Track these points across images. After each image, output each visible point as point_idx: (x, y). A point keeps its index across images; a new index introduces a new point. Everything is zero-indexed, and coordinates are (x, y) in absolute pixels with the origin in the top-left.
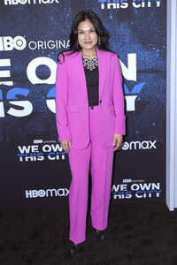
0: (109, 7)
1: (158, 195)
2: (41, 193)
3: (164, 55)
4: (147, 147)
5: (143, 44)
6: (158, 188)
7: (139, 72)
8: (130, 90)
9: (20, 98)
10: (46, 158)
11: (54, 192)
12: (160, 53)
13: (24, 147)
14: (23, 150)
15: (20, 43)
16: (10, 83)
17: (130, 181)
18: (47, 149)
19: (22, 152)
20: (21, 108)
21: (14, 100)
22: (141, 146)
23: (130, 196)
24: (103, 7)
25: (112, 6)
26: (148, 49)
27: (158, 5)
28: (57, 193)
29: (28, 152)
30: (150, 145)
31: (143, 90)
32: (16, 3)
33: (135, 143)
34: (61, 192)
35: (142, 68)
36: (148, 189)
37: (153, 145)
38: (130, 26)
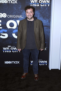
0: (33, 6)
1: (46, 65)
2: (10, 62)
3: (50, 21)
5: (43, 18)
6: (46, 62)
10: (12, 51)
11: (14, 62)
12: (49, 21)
15: (4, 15)
16: (1, 28)
18: (12, 49)
19: (4, 49)
20: (4, 36)
21: (2, 33)
25: (34, 5)
26: (45, 19)
27: (49, 6)
28: (15, 62)
32: (4, 3)
34: (16, 62)
36: (43, 62)
38: (39, 12)
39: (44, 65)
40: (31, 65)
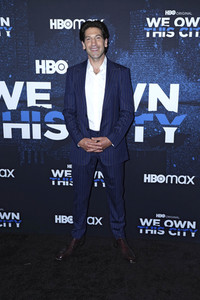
1: (193, 235)
2: (71, 220)
4: (185, 182)
5: (188, 75)
7: (180, 103)
8: (170, 121)
9: (57, 121)
13: (58, 171)
14: (56, 173)
16: (49, 106)
17: (163, 216)
19: (55, 175)
20: (58, 132)
21: (51, 123)
22: (178, 180)
23: (163, 232)
24: (148, 35)
25: (157, 35)
26: (192, 80)
28: (87, 221)
29: (61, 176)
30: (188, 180)
31: (184, 122)
32: (61, 28)
33: (172, 177)
34: (91, 221)
35: (184, 99)
37: (191, 180)
38: (175, 56)
39: (184, 234)
40: (141, 231)
